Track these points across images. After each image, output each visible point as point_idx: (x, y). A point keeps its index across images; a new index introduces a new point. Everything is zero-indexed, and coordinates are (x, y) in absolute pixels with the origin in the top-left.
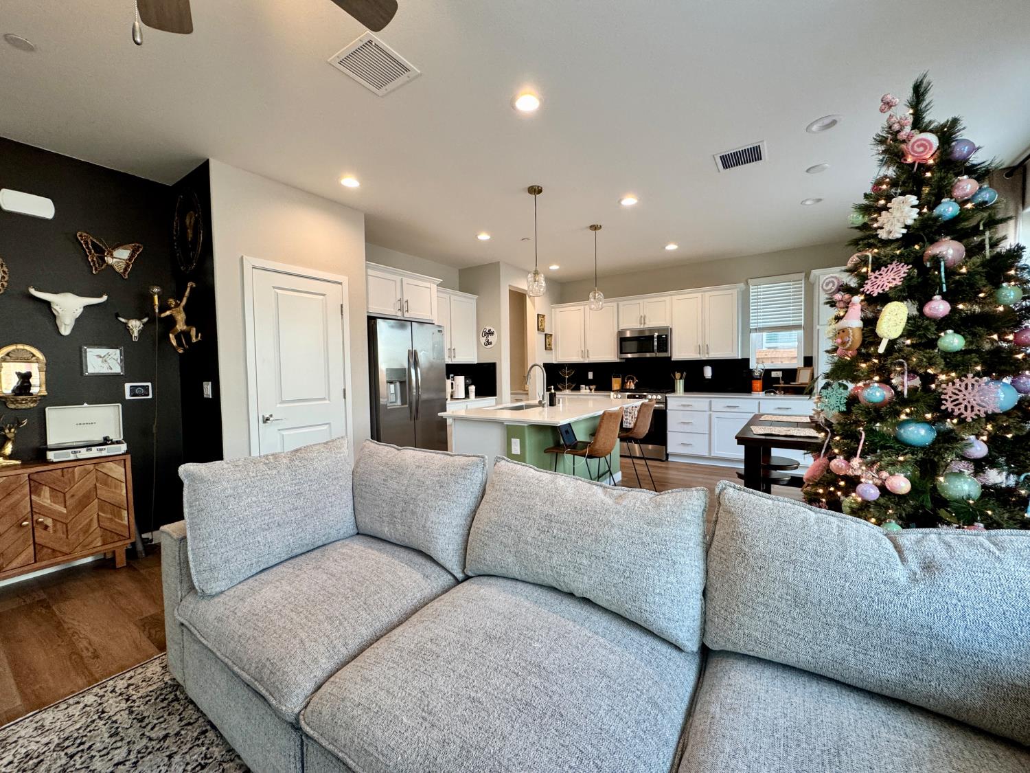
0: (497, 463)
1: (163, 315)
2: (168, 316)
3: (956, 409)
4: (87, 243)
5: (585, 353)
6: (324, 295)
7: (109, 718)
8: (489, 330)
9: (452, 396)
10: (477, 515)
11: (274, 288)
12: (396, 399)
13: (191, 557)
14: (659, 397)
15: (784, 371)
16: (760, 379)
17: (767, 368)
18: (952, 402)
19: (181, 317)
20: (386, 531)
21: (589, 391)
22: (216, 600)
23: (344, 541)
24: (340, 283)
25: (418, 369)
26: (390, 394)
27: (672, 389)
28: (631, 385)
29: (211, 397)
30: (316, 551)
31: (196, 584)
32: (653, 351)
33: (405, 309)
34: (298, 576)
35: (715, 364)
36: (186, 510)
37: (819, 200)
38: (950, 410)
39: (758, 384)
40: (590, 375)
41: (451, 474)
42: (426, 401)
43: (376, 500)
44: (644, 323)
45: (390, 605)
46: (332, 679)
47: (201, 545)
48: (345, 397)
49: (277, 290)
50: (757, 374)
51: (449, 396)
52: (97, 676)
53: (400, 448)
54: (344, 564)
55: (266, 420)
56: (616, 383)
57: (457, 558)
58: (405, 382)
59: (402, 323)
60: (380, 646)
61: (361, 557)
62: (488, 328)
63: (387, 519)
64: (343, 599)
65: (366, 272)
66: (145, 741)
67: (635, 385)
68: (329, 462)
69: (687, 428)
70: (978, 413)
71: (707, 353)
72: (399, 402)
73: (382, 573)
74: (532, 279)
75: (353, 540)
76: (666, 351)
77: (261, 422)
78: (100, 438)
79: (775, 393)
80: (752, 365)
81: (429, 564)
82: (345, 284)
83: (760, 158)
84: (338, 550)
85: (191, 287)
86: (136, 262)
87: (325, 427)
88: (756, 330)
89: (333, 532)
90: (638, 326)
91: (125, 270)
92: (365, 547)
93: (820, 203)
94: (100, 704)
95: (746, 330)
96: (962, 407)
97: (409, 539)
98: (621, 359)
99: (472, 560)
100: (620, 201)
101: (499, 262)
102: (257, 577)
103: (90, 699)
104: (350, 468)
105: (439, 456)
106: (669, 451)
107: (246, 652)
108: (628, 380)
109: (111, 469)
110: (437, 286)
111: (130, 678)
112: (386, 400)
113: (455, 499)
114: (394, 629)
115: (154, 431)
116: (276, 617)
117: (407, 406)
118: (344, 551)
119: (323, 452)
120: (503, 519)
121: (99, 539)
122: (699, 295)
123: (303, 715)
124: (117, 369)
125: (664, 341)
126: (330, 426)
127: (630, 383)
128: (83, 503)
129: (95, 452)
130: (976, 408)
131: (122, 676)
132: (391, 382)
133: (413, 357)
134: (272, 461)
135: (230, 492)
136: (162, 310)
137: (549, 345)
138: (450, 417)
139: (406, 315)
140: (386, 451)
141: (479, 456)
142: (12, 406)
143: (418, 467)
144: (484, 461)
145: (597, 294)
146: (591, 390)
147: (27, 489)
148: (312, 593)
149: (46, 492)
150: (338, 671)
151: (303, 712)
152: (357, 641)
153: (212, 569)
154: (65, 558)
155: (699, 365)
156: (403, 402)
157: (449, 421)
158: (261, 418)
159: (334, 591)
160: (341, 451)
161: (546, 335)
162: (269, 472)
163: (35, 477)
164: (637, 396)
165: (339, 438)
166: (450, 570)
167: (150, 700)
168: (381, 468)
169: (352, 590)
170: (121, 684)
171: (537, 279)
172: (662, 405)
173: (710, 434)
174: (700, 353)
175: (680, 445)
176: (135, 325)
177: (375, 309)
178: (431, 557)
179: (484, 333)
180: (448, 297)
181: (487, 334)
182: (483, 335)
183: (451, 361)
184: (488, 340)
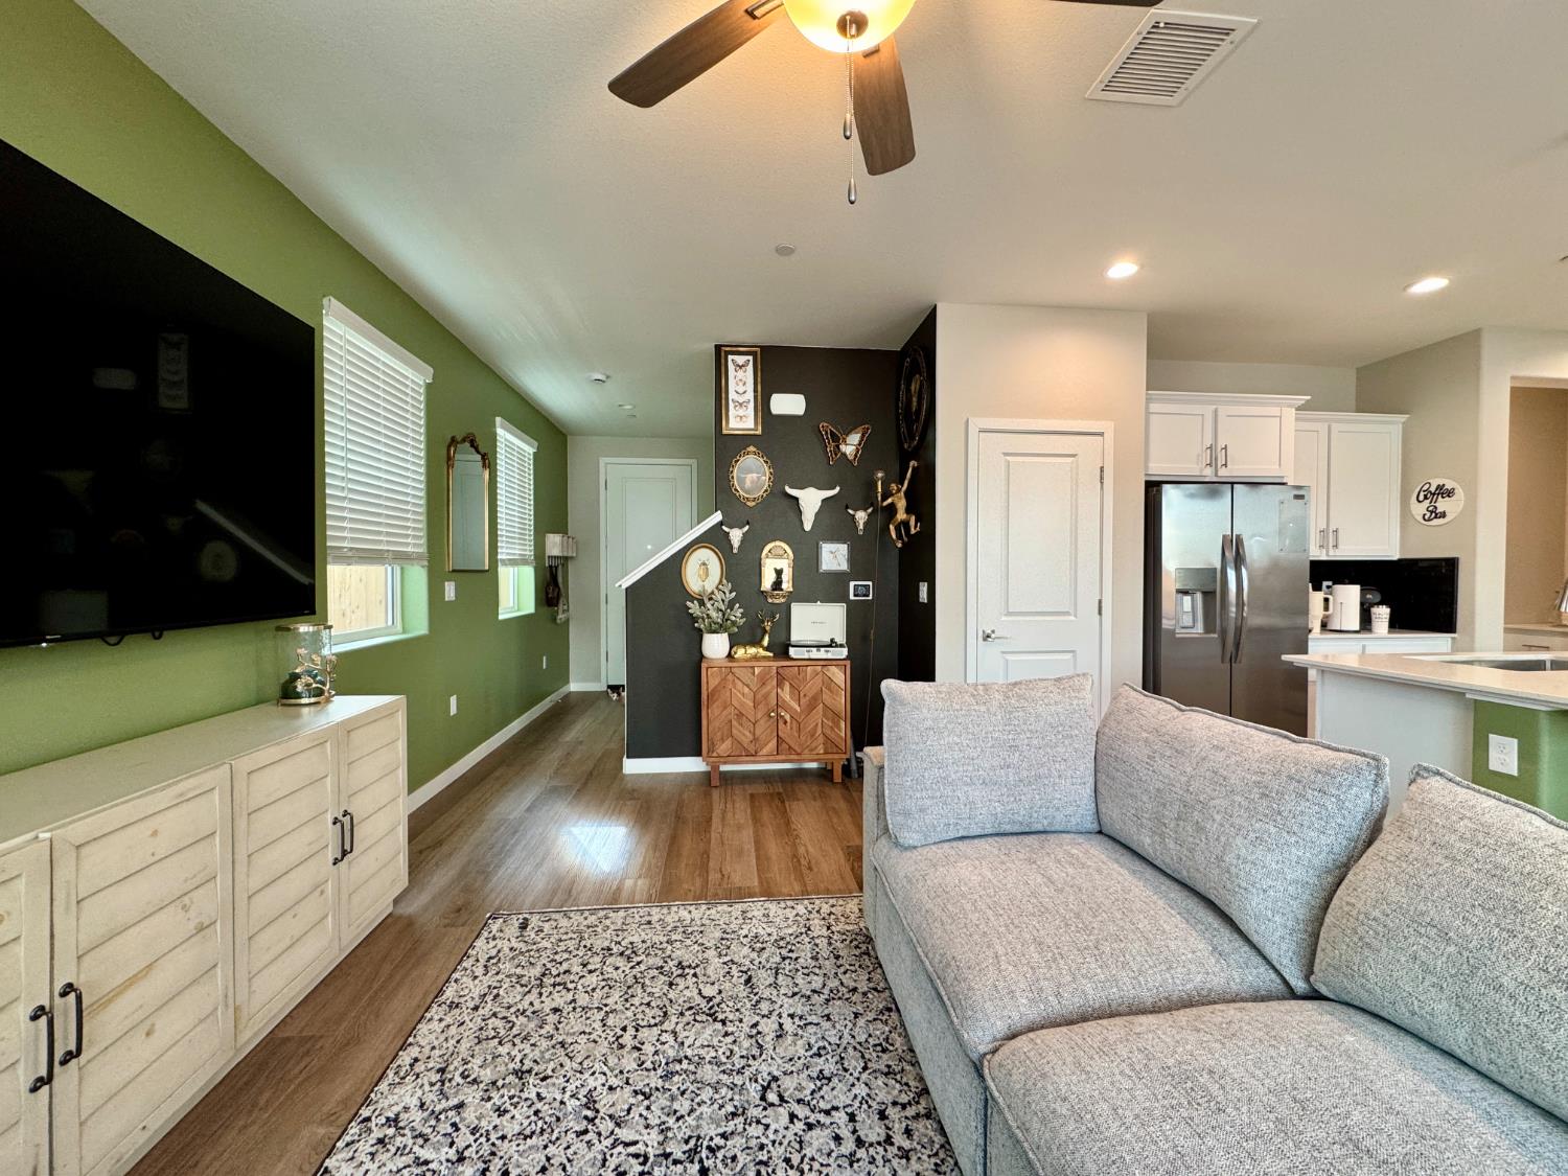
0: (1419, 781)
1: (885, 504)
2: (889, 504)
4: (827, 433)
6: (1074, 456)
7: (813, 938)
8: (1439, 487)
9: (1324, 626)
10: (1350, 876)
11: (1006, 454)
12: (1194, 620)
13: (887, 792)
19: (901, 504)
20: (1146, 842)
22: (908, 854)
23: (1076, 836)
24: (1101, 434)
25: (1244, 570)
26: (1182, 614)
29: (926, 601)
30: (1034, 836)
31: (890, 826)
33: (1221, 461)
34: (1003, 863)
36: (885, 735)
41: (1290, 778)
42: (1260, 630)
43: (1131, 786)
45: (1140, 970)
46: (1031, 1035)
47: (897, 781)
48: (1100, 613)
49: (1008, 458)
51: (1316, 625)
52: (809, 889)
53: (1183, 707)
54: (1071, 870)
55: (987, 637)
57: (1293, 947)
58: (1214, 592)
59: (1211, 488)
60: (1114, 1028)
61: (1099, 871)
62: (1435, 483)
63: (1150, 824)
64: (1062, 925)
65: (1147, 408)
66: (837, 983)
68: (1059, 709)
72: (1200, 628)
73: (1132, 911)
75: (1090, 839)
77: (980, 639)
78: (827, 640)
81: (1226, 933)
82: (1109, 436)
84: (1065, 847)
85: (914, 468)
86: (865, 446)
87: (1069, 656)
89: (1060, 817)
91: (856, 456)
92: (1107, 856)
94: (808, 919)
97: (1188, 872)
99: (1329, 965)
101: (1478, 331)
102: (955, 844)
103: (801, 909)
104: (1094, 725)
105: (1264, 736)
107: (931, 937)
109: (833, 674)
110: (1297, 409)
111: (833, 906)
112: (1173, 622)
113: (1295, 828)
114: (1143, 1013)
115: (872, 638)
116: (968, 907)
117: (1216, 636)
118: (1074, 851)
119: (1052, 692)
120: (1422, 907)
121: (822, 746)
123: (989, 1062)
124: (844, 566)
126: (1074, 657)
128: (811, 706)
129: (822, 654)
131: (826, 900)
132: (1185, 592)
133: (1234, 550)
134: (982, 693)
135: (929, 723)
136: (884, 499)
138: (1313, 666)
139: (1223, 472)
140: (1159, 709)
141: (1364, 755)
142: (770, 601)
143: (1216, 747)
144: (1378, 768)
147: (775, 682)
148: (1019, 896)
149: (787, 687)
150: (1042, 1027)
151: (988, 1057)
152: (1078, 1001)
153: (907, 814)
154: (796, 757)
156: (1209, 626)
157: (1312, 674)
158: (980, 634)
159: (1050, 906)
160: (1080, 695)
162: (977, 708)
163: (781, 671)
165: (1078, 675)
166: (1275, 963)
167: (846, 940)
168: (1145, 735)
169: (1078, 916)
170: (826, 909)
176: (861, 517)
177: (1158, 470)
178: (1231, 919)
179: (1422, 494)
180: (1323, 428)
181: (1434, 494)
182: (1421, 498)
183: (1327, 555)
184: (1436, 508)
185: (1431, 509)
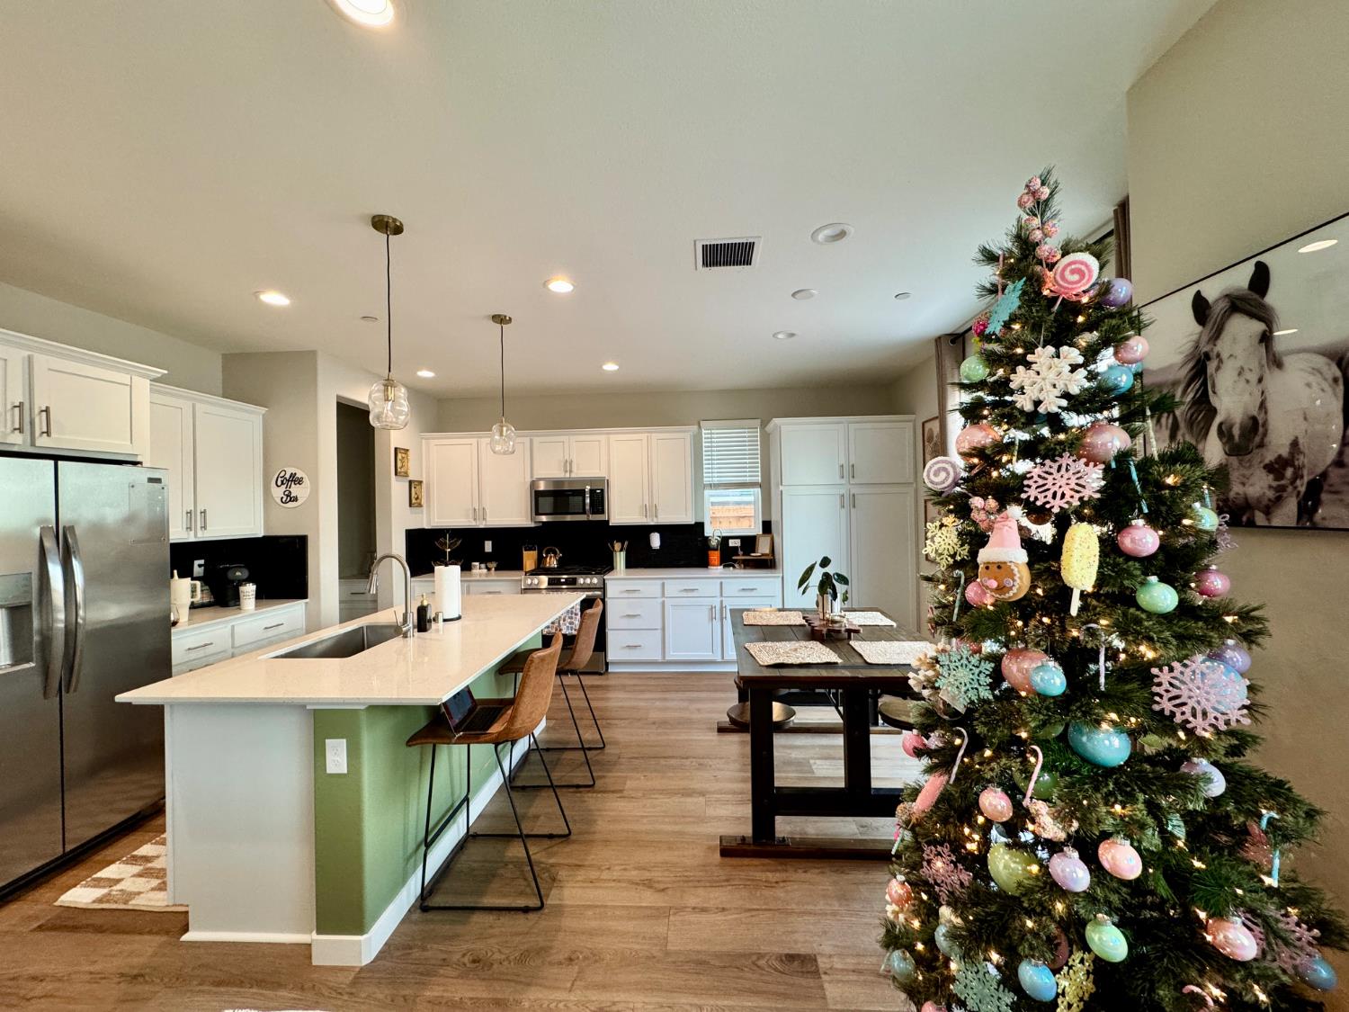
3: (1178, 711)
5: (479, 512)
8: (293, 475)
14: (595, 581)
15: (743, 539)
16: (716, 550)
17: (724, 535)
18: (1170, 699)
21: (486, 570)
27: (610, 566)
28: (552, 562)
32: (584, 512)
35: (665, 530)
37: (792, 335)
38: (1167, 713)
39: (715, 556)
40: (488, 546)
44: (571, 471)
50: (714, 543)
56: (529, 559)
58: (30, 605)
62: (289, 471)
67: (559, 562)
69: (635, 623)
70: (1214, 721)
71: (656, 516)
74: (381, 395)
76: (603, 512)
79: (734, 567)
80: (708, 533)
83: (748, 262)
88: (711, 486)
90: (558, 474)
93: (793, 339)
95: (699, 486)
96: (1186, 709)
98: (536, 522)
100: (545, 284)
101: (313, 353)
106: (610, 658)
108: (547, 554)
110: (153, 382)
117: (32, 665)
122: (644, 436)
125: (599, 500)
127: (551, 557)
130: (1211, 714)
137: (417, 499)
139: (42, 442)
145: (505, 429)
146: (489, 569)
155: (642, 532)
161: (410, 482)
164: (563, 580)
171: (391, 396)
172: (598, 593)
173: (663, 629)
174: (646, 516)
175: (624, 648)
179: (280, 479)
180: (187, 406)
181: (289, 481)
182: (279, 483)
183: (196, 536)
184: (290, 492)
185: (286, 493)
